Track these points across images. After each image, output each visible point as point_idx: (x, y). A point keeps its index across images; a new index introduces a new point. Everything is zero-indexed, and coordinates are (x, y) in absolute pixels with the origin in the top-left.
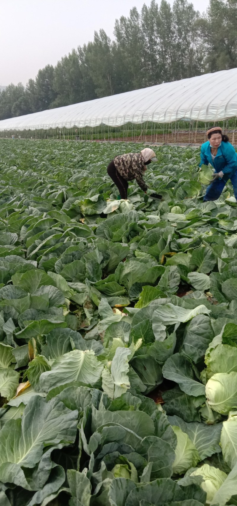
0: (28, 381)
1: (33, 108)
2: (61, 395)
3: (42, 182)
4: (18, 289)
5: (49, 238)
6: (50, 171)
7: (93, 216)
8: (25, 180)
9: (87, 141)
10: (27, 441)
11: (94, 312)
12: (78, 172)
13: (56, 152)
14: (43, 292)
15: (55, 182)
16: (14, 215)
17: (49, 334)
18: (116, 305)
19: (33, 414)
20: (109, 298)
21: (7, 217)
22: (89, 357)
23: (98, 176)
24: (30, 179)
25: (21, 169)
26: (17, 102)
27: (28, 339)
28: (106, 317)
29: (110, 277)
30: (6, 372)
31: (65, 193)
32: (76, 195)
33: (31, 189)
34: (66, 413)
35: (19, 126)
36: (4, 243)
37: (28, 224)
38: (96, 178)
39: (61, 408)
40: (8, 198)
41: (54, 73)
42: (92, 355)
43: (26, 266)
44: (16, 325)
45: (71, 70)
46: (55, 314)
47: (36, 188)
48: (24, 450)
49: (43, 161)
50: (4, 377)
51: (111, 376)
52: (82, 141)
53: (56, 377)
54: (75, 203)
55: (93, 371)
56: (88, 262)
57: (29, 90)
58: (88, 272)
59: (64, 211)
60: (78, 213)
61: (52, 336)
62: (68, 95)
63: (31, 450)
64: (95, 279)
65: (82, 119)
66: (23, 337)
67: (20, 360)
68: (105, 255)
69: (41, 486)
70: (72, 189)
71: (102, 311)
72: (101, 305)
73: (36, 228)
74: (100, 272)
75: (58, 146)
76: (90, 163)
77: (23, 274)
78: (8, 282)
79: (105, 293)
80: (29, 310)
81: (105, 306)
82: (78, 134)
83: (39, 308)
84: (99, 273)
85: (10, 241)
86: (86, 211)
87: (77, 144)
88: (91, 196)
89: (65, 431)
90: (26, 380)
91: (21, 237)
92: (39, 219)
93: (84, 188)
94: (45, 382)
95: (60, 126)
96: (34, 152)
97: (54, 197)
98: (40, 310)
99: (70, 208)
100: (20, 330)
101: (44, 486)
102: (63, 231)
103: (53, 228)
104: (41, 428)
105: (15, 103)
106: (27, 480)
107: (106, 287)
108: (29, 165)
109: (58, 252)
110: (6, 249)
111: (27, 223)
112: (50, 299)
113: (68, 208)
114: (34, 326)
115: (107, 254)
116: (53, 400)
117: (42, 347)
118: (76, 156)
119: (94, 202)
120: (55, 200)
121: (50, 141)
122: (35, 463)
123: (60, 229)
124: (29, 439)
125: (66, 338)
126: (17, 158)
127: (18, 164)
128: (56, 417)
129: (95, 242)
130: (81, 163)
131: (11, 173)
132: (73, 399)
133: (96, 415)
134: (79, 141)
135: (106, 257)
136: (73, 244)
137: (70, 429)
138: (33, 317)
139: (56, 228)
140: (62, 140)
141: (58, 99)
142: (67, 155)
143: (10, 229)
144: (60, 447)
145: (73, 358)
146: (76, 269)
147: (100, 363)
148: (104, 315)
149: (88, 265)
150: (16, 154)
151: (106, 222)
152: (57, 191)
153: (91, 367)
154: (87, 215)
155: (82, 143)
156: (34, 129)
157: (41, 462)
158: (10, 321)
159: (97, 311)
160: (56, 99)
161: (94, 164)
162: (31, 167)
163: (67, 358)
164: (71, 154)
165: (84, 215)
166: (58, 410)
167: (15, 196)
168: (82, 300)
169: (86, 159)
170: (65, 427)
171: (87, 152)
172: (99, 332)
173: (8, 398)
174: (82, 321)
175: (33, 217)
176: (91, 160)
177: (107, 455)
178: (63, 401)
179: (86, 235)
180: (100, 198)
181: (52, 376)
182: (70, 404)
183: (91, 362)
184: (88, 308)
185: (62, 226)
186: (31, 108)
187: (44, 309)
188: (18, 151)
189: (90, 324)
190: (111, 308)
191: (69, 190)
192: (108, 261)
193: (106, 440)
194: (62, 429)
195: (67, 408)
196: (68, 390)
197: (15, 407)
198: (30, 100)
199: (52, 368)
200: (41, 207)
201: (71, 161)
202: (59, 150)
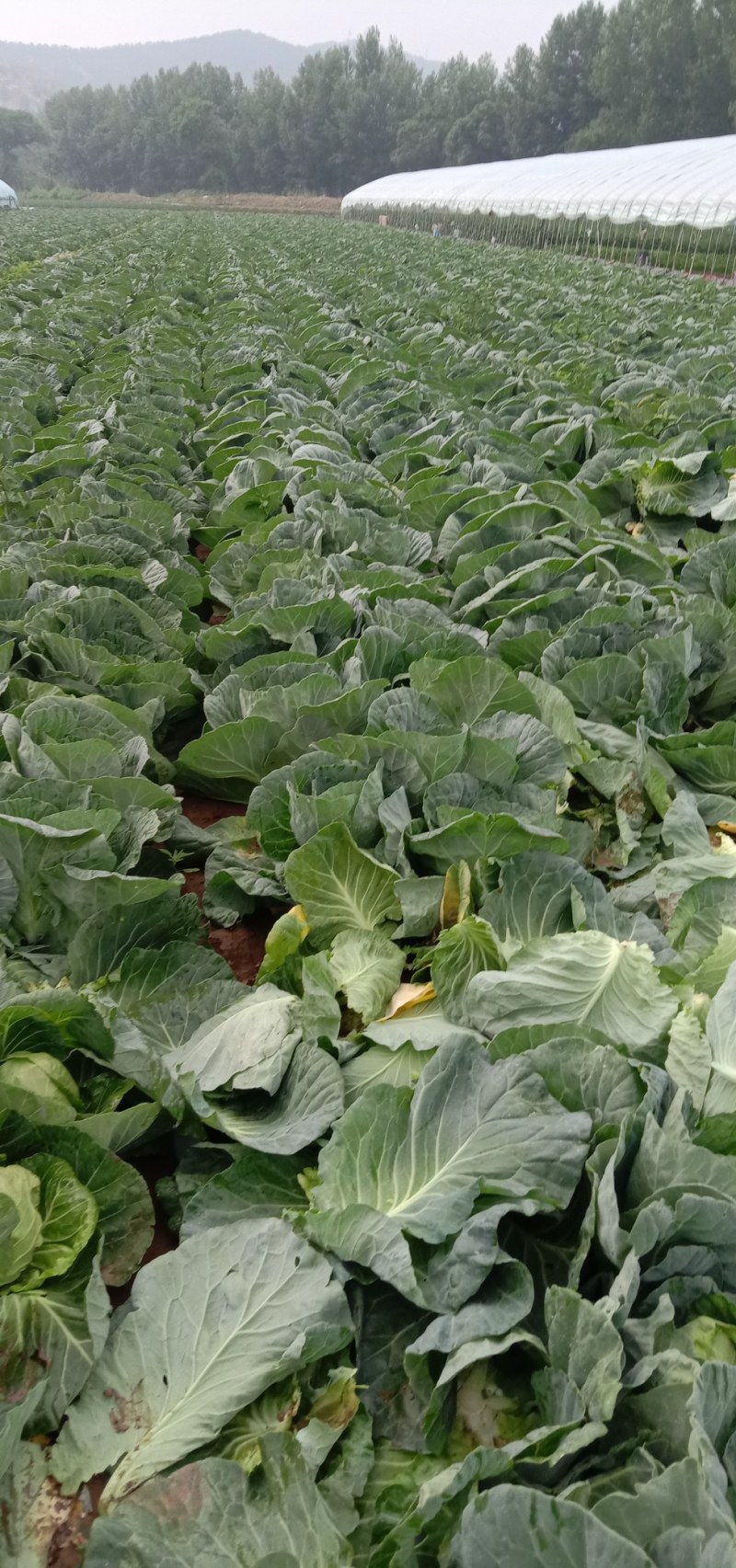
0: (430, 984)
1: (514, 141)
2: (539, 1052)
3: (521, 384)
4: (427, 704)
5: (529, 568)
6: (547, 353)
7: (674, 522)
8: (465, 372)
9: (674, 272)
10: (420, 1159)
11: (643, 828)
12: (639, 368)
13: (571, 294)
14: (499, 729)
15: (560, 390)
16: (425, 476)
17: (512, 862)
18: (722, 824)
19: (448, 1086)
20: (700, 795)
21: (402, 479)
22: (635, 964)
23: (704, 390)
24: (482, 369)
25: (457, 336)
26: (466, 118)
27: (446, 862)
28: (684, 853)
29: (718, 729)
30: (367, 941)
31: (590, 430)
32: (627, 444)
33: (481, 404)
34: (548, 1113)
35: (462, 197)
36: (390, 557)
37: (467, 511)
38: (697, 396)
39: (534, 1094)
40: (413, 421)
41: (604, 30)
42: (644, 960)
43: (457, 640)
44: (416, 811)
45: (664, 26)
46: (530, 806)
47: (496, 401)
48: (407, 1185)
49: (527, 318)
50: (361, 954)
51: (706, 1041)
52: (657, 270)
53: (521, 996)
54: (622, 468)
55: (640, 1008)
56: (651, 666)
57: (511, 80)
58: (647, 698)
59: (583, 487)
60: (625, 504)
61: (519, 871)
62: (634, 115)
63: (432, 1190)
64: (663, 724)
65: (670, 198)
66: (432, 852)
67: (415, 917)
68: (707, 655)
69: (455, 1303)
70: (615, 421)
71: (674, 831)
72: (674, 813)
73: (492, 528)
74: (684, 704)
75: (576, 277)
76: (679, 346)
77: (444, 665)
78: (396, 679)
79: (689, 776)
80: (458, 774)
81: (687, 819)
82: (648, 247)
83: (488, 776)
84: (677, 710)
85: (407, 555)
86: (653, 499)
87: (640, 278)
88: (681, 453)
89: (542, 1165)
90: (425, 978)
91: (440, 547)
92: (502, 500)
93: (651, 424)
94: (483, 999)
95: (593, 213)
96: (500, 285)
97: (551, 439)
98: (487, 783)
99: (603, 482)
100: (425, 829)
101: (463, 1306)
102: (578, 551)
103: (547, 538)
104: (467, 1133)
105: (459, 121)
106: (416, 1274)
107: (700, 758)
108: (481, 324)
109: (554, 615)
110: (398, 577)
111: (465, 508)
112: (519, 757)
113: (594, 481)
114: (471, 827)
115: (717, 654)
116: (513, 1064)
117: (486, 895)
118: (631, 317)
119: (687, 476)
120: (555, 448)
121: (551, 258)
122: (446, 1233)
123: (567, 543)
124: (426, 1155)
125: (558, 886)
126: (445, 300)
127: (447, 319)
128: (518, 1117)
129: (682, 606)
130: (649, 340)
131: (424, 343)
132: (574, 1076)
133: (659, 1149)
134: (646, 268)
135: (711, 665)
136: (607, 598)
137: (558, 1164)
138: (466, 798)
139: (554, 538)
140: (590, 260)
141: (598, 120)
142: (604, 308)
143: (411, 517)
144: (529, 1208)
145: (583, 954)
146: (609, 684)
147: (666, 990)
148: (679, 844)
149: (650, 678)
150: (441, 286)
151: (722, 546)
152: (565, 421)
153: (635, 995)
154: (654, 515)
155: (657, 277)
156: (508, 213)
157: (464, 1234)
158: (399, 796)
159: (655, 827)
160: (594, 123)
161: (693, 351)
162: (485, 333)
163: (565, 948)
164: (617, 308)
165: (645, 514)
166: (525, 1096)
167: (433, 415)
168: (614, 783)
169: (666, 330)
170: (545, 1153)
171: (674, 309)
172: (659, 894)
173: (365, 1015)
174: (603, 848)
175: (483, 491)
176: (682, 336)
177: (676, 1279)
178: (542, 1073)
179: (650, 577)
180: (707, 466)
181: (508, 989)
182: (562, 1089)
183: (636, 981)
184: (630, 811)
185: (574, 535)
186: (505, 143)
187: (500, 784)
188: (450, 276)
189: (625, 863)
190: (705, 830)
191: (604, 421)
192: (717, 675)
193: (681, 1231)
194: (535, 1156)
195: (551, 1100)
196: (563, 1045)
197: (385, 1049)
198: (507, 117)
199: (509, 966)
200: (511, 464)
201: (616, 332)
202: (581, 290)
